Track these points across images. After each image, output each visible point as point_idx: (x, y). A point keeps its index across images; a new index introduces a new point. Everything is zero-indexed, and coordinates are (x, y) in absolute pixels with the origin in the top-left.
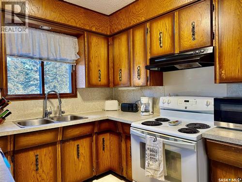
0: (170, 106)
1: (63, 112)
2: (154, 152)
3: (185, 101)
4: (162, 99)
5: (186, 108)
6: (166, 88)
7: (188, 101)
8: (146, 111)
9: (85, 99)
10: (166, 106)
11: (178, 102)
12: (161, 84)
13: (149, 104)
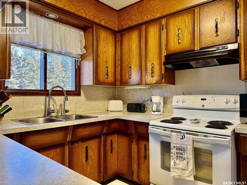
0: (185, 105)
1: (67, 111)
2: (182, 150)
3: (202, 99)
4: (175, 98)
5: (203, 106)
6: (178, 87)
7: (205, 99)
8: (158, 111)
9: (88, 98)
10: (180, 104)
11: (194, 101)
12: (173, 83)
13: (160, 103)
